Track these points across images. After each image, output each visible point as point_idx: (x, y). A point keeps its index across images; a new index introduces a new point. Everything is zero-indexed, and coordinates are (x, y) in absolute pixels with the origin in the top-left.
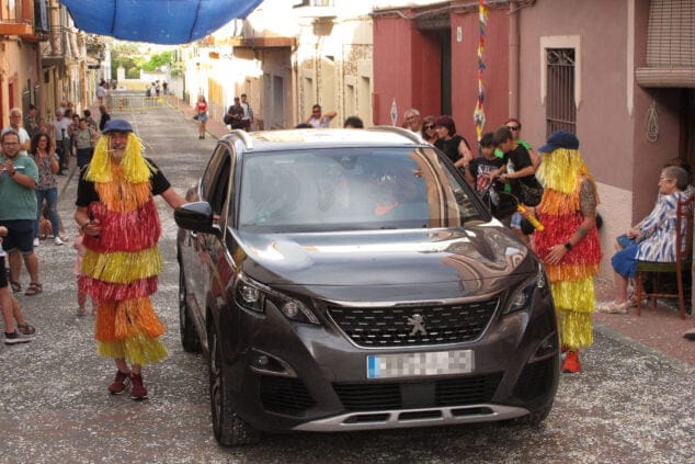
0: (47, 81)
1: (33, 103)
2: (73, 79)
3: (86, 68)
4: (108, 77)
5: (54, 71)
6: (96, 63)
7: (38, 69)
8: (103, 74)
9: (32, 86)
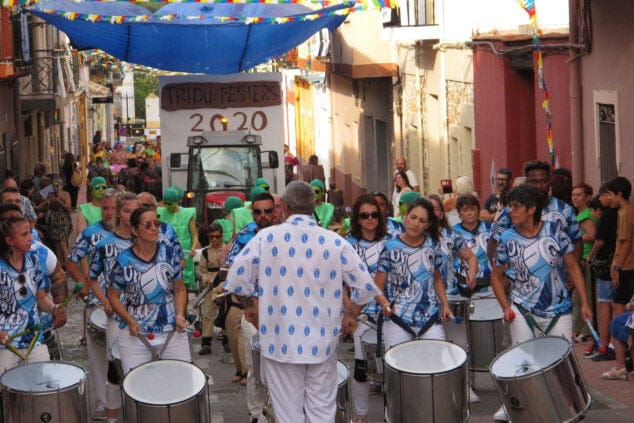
0: (28, 132)
1: (9, 168)
2: (66, 126)
3: (88, 102)
4: (128, 113)
5: (39, 115)
6: (106, 93)
7: (16, 117)
8: (119, 109)
9: (8, 143)
